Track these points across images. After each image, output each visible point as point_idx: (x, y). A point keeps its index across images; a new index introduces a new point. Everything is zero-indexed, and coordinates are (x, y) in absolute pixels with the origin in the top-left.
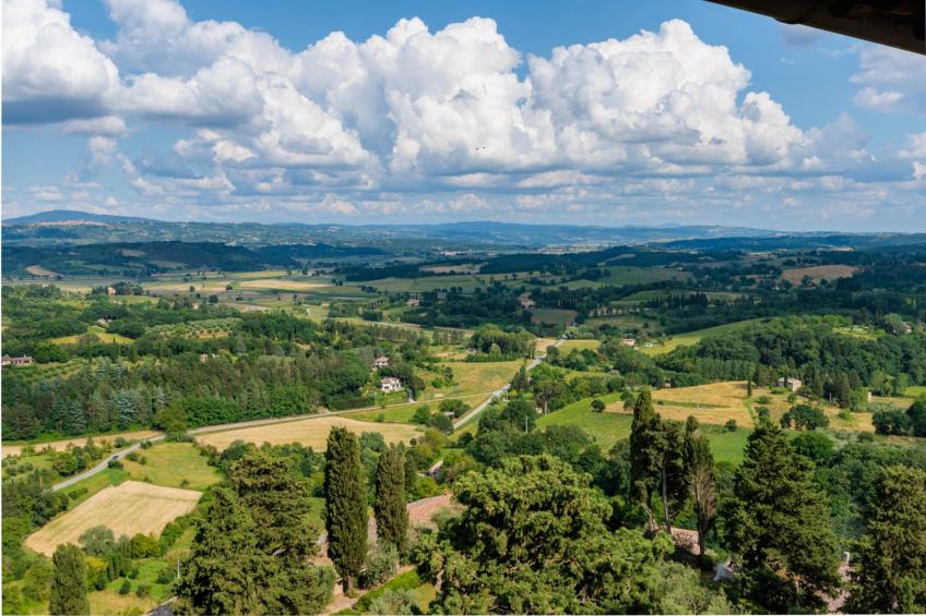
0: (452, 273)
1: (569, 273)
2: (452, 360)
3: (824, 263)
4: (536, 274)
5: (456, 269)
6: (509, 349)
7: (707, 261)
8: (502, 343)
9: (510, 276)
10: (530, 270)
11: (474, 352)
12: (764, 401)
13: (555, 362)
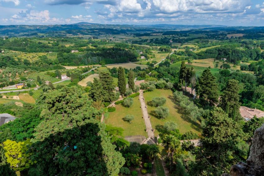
0: (157, 35)
1: (181, 35)
2: (155, 53)
3: (237, 33)
4: (174, 35)
5: (158, 34)
6: (167, 51)
7: (211, 33)
8: (165, 50)
9: (168, 36)
10: (173, 35)
11: (159, 51)
12: (217, 63)
13: (175, 54)
